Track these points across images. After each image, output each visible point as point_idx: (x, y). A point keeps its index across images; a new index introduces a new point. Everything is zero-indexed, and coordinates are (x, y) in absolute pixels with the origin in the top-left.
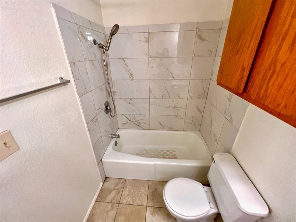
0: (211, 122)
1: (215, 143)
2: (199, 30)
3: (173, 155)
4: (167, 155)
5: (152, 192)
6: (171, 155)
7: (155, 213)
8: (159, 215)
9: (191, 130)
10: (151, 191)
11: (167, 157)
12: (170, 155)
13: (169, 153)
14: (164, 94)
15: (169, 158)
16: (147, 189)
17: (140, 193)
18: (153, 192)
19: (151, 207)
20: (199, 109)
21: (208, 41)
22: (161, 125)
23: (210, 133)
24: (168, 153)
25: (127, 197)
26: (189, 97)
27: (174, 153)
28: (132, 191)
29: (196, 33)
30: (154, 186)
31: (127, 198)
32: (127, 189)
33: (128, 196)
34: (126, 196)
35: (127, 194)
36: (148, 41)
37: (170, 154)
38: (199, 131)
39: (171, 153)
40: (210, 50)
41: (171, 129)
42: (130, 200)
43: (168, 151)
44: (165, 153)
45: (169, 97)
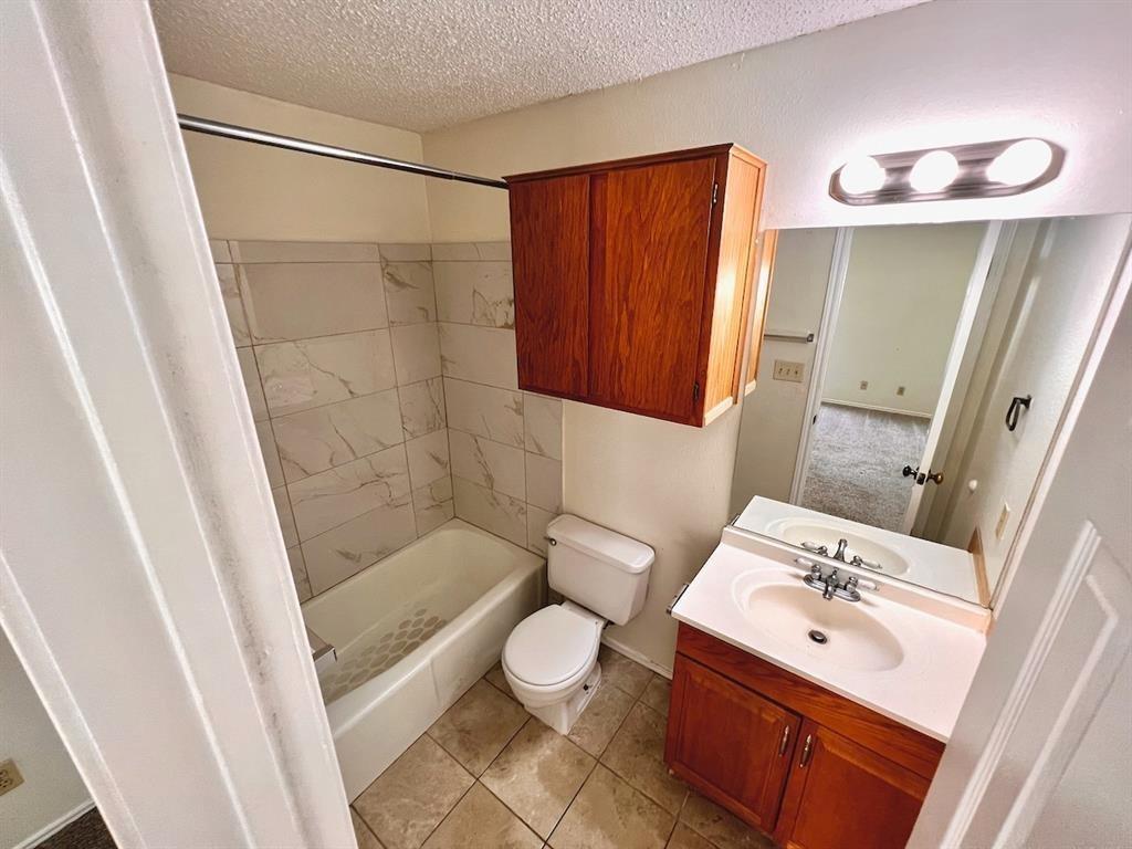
0: (489, 478)
1: (519, 516)
2: (388, 263)
3: (428, 624)
4: (413, 635)
5: (459, 742)
6: (405, 639)
7: (506, 765)
8: (518, 760)
9: (436, 527)
10: (454, 745)
11: (417, 639)
12: (422, 630)
13: (413, 629)
14: (333, 453)
15: (426, 637)
16: (440, 753)
17: (432, 778)
18: (462, 743)
19: (488, 771)
20: (437, 460)
21: (413, 288)
22: (351, 559)
23: (494, 502)
24: (410, 629)
25: (406, 830)
26: (408, 437)
27: (426, 617)
28: (407, 801)
29: (383, 270)
30: (451, 727)
31: (410, 831)
32: (387, 817)
33: (408, 822)
34: (402, 831)
35: (400, 826)
36: (237, 291)
37: (402, 640)
38: (455, 517)
39: (420, 621)
40: (423, 309)
41: (384, 554)
42: (422, 823)
43: (405, 624)
44: (402, 635)
45: (354, 453)
